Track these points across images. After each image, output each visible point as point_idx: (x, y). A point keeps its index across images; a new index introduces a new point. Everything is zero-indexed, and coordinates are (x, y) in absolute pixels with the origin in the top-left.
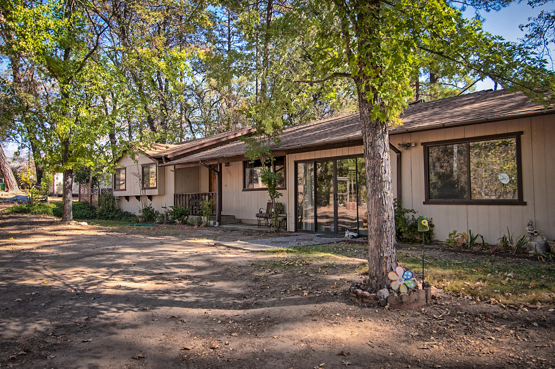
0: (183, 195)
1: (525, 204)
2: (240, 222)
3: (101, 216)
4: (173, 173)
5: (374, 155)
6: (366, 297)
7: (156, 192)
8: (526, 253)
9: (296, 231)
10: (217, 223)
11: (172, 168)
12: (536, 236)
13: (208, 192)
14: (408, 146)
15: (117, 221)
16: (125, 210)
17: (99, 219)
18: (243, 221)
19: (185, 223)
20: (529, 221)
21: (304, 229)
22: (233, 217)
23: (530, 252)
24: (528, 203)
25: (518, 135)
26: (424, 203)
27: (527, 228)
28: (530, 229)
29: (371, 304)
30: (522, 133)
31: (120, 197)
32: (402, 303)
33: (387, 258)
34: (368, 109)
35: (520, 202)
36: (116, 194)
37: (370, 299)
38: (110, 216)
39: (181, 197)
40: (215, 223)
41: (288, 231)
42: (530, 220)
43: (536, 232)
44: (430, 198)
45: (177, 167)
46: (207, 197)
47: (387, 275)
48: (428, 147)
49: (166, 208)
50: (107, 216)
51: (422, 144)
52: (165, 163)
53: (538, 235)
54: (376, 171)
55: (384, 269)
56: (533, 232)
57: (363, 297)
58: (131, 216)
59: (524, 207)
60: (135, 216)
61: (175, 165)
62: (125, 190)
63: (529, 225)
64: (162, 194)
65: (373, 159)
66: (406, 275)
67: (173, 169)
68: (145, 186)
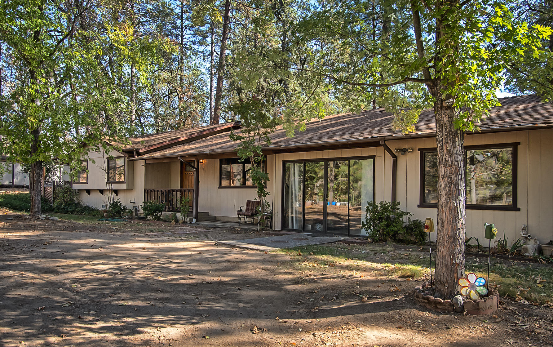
0: (154, 191)
1: (519, 210)
2: (215, 219)
3: (58, 209)
4: (144, 167)
5: (452, 163)
6: (440, 303)
7: (124, 187)
8: (522, 255)
9: (282, 229)
10: (194, 220)
11: (143, 162)
12: (529, 240)
13: (179, 188)
14: (404, 151)
15: (78, 216)
16: (86, 204)
17: (56, 212)
18: (218, 218)
19: (158, 219)
20: (523, 226)
21: (290, 227)
22: (208, 214)
23: (525, 254)
24: (522, 210)
25: (515, 146)
26: (419, 206)
27: (521, 233)
28: (524, 233)
29: (446, 310)
30: (519, 144)
31: (79, 190)
32: (478, 309)
33: (458, 265)
34: (447, 116)
35: (514, 208)
36: (75, 187)
37: (445, 305)
38: (69, 210)
39: (153, 193)
40: (191, 220)
41: (273, 229)
42: (525, 225)
43: (529, 236)
44: (424, 202)
45: (148, 162)
46: (178, 193)
47: (457, 281)
48: (425, 153)
49: (134, 203)
50: (66, 210)
51: (419, 150)
52: (136, 157)
53: (531, 239)
54: (452, 179)
55: (455, 275)
56: (527, 236)
57: (437, 303)
58: (94, 210)
59: (518, 213)
60: (98, 210)
61: (145, 160)
62: (87, 183)
63: (523, 229)
64: (130, 189)
65: (451, 167)
66: (478, 282)
67: (144, 164)
68: (111, 180)
